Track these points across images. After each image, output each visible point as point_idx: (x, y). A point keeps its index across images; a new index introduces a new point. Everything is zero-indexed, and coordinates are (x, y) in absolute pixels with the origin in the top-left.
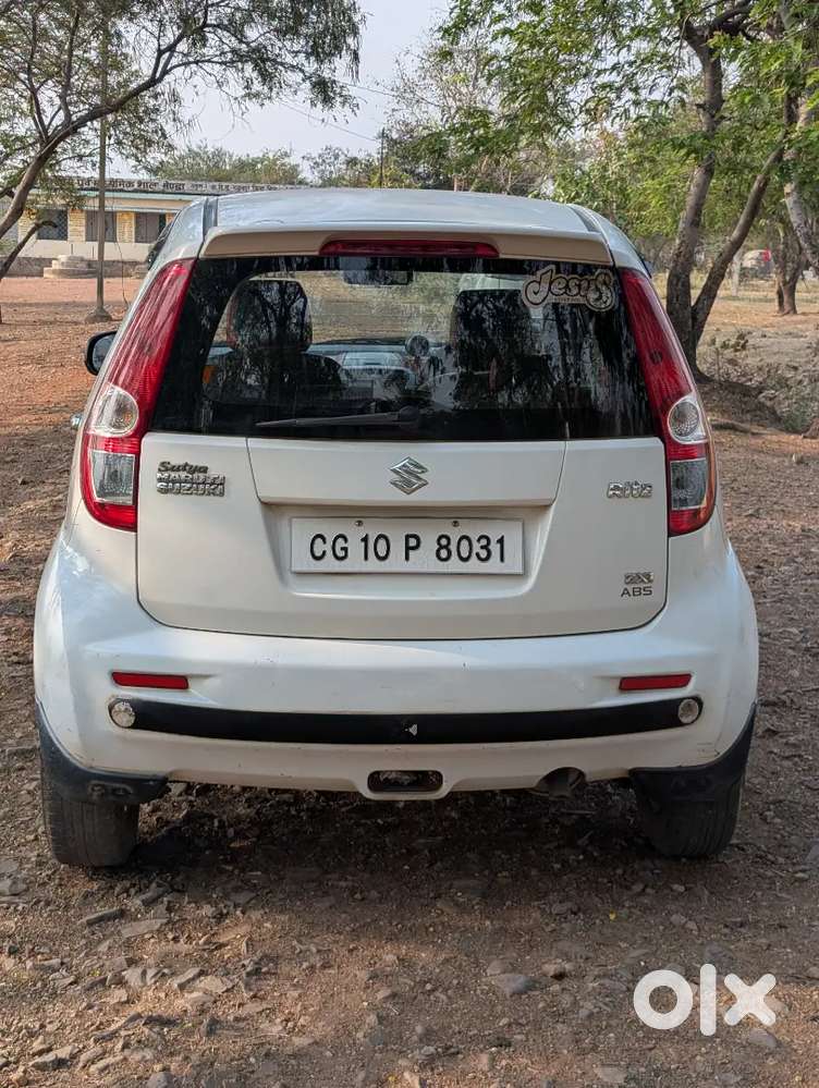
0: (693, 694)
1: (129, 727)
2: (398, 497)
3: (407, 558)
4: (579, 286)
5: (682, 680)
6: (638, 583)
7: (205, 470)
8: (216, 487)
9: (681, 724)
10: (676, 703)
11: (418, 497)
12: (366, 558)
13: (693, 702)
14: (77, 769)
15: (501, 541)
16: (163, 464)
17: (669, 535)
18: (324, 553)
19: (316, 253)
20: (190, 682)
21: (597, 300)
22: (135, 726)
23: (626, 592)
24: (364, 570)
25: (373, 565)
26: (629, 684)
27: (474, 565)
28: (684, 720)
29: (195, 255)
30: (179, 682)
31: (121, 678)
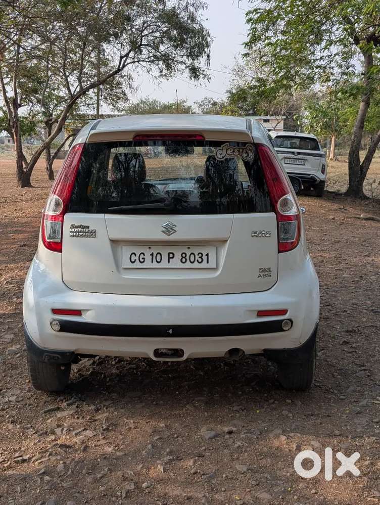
0: (289, 318)
1: (58, 331)
2: (164, 237)
3: (169, 262)
4: (239, 151)
5: (284, 312)
6: (265, 272)
7: (88, 227)
8: (93, 234)
9: (283, 330)
10: (281, 321)
11: (173, 237)
12: (152, 262)
13: (288, 321)
14: (38, 348)
15: (207, 255)
16: (72, 225)
17: (278, 253)
18: (135, 260)
19: (131, 140)
20: (83, 313)
21: (246, 157)
22: (60, 331)
23: (260, 276)
24: (151, 267)
25: (155, 265)
26: (261, 313)
27: (196, 265)
28: (285, 329)
29: (84, 142)
30: (78, 313)
31: (56, 311)
